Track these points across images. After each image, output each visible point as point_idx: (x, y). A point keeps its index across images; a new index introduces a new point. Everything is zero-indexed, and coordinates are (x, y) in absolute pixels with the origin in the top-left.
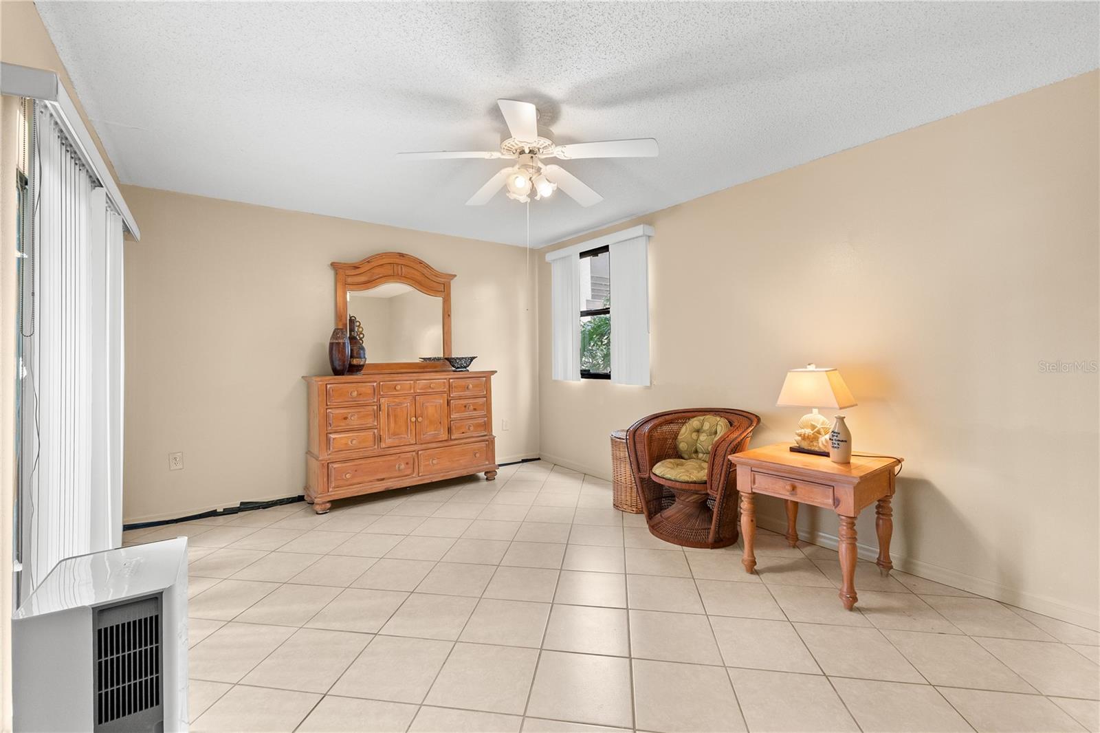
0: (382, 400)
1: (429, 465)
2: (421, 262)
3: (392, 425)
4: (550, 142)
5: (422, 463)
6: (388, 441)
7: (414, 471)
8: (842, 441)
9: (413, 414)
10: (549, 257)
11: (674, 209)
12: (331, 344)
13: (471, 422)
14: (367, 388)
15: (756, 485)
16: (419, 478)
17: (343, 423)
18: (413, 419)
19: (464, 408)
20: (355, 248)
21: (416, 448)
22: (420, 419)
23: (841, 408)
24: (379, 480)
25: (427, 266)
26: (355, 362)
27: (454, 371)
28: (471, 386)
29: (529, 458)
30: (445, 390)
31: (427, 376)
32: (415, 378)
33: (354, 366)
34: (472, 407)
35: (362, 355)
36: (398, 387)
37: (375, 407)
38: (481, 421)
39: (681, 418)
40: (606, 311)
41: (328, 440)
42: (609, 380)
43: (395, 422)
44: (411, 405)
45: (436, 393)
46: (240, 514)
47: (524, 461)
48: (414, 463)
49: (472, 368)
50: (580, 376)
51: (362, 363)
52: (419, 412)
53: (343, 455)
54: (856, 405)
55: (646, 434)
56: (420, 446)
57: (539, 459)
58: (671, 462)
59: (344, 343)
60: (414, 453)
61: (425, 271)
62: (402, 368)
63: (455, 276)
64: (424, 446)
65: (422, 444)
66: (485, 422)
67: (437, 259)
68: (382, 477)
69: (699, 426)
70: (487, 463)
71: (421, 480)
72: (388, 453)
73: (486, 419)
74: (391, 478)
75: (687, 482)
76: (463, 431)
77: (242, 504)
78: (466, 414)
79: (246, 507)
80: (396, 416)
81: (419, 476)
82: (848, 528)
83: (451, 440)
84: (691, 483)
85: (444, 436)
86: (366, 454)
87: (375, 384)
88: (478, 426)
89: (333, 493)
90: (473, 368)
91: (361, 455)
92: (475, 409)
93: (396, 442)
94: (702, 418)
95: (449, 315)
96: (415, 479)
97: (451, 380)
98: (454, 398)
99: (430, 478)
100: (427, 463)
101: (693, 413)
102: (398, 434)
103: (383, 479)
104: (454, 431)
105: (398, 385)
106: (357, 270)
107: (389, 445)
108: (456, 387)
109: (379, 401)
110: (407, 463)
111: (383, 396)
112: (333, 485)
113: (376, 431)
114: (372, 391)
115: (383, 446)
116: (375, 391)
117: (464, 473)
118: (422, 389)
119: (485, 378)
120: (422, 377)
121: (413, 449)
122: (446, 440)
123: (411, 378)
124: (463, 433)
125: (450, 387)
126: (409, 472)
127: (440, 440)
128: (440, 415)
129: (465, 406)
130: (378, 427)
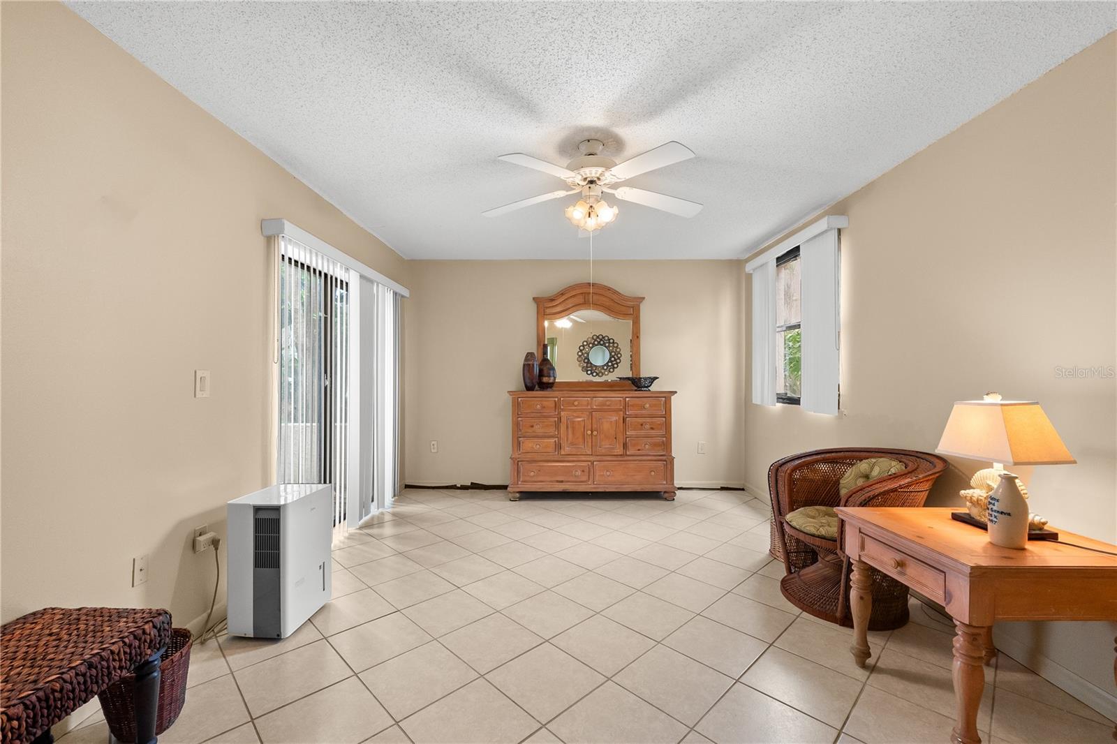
0: (562, 413)
1: (603, 475)
2: (609, 289)
3: (570, 436)
4: (603, 169)
5: (598, 473)
6: (566, 449)
7: (589, 478)
8: (1002, 513)
9: (590, 427)
10: (749, 268)
11: (868, 190)
12: (524, 365)
13: (649, 440)
14: (550, 403)
15: (865, 552)
16: (595, 486)
17: (530, 430)
18: (589, 432)
19: (640, 426)
20: (551, 283)
21: (592, 458)
22: (595, 433)
23: (1016, 464)
24: (558, 481)
25: (615, 292)
26: (545, 380)
27: (636, 390)
28: (647, 406)
29: (729, 486)
30: (621, 407)
31: (603, 394)
32: (592, 395)
33: (544, 383)
34: (648, 426)
35: (552, 375)
36: (576, 403)
37: (556, 419)
38: (659, 440)
39: (846, 458)
40: (798, 326)
41: (519, 443)
42: (798, 406)
43: (573, 433)
44: (588, 419)
45: (614, 411)
46: (470, 490)
47: (723, 489)
48: (590, 471)
49: (653, 388)
50: (776, 400)
51: (551, 381)
52: (595, 426)
53: (529, 456)
54: (1075, 462)
55: (788, 471)
56: (595, 457)
57: (743, 490)
58: (817, 510)
59: (533, 365)
60: (589, 463)
61: (614, 297)
62: (591, 386)
63: (644, 298)
64: (598, 458)
65: (598, 455)
66: (663, 442)
67: (626, 285)
68: (561, 480)
69: (868, 470)
70: (665, 482)
71: (594, 488)
72: (566, 459)
73: (664, 439)
74: (568, 482)
75: (813, 535)
76: (639, 448)
77: (472, 483)
78: (642, 433)
79: (475, 486)
80: (573, 428)
81: (594, 484)
82: (964, 641)
83: (627, 455)
84: (819, 537)
85: (620, 451)
86: (548, 458)
87: (556, 399)
88: (655, 445)
90: (655, 387)
91: (543, 458)
92: (652, 429)
93: (574, 451)
94: (874, 460)
95: (638, 337)
96: (590, 486)
97: (627, 399)
98: (630, 416)
99: (604, 487)
100: (602, 473)
101: (865, 454)
102: (575, 444)
103: (562, 482)
104: (630, 447)
105: (576, 400)
106: (553, 302)
107: (569, 453)
108: (632, 406)
109: (559, 413)
110: (583, 471)
111: (563, 410)
112: (521, 480)
113: (557, 439)
114: (554, 405)
115: (563, 453)
116: (556, 405)
117: (638, 488)
118: (598, 406)
119: (664, 399)
120: (598, 395)
121: (588, 459)
122: (621, 455)
123: (588, 396)
124: (639, 450)
125: (626, 406)
126: (584, 478)
127: (615, 454)
128: (615, 431)
129: (642, 425)
130: (559, 436)
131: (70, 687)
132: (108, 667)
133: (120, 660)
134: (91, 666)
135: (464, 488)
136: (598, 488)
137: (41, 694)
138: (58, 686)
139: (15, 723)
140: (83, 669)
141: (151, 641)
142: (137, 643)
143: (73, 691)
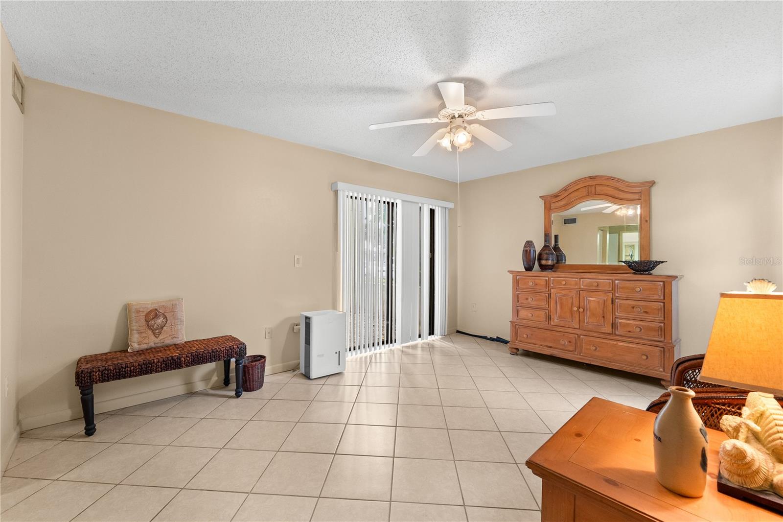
0: (552, 291)
1: (589, 349)
3: (559, 310)
5: (584, 346)
6: (556, 321)
7: (576, 350)
9: (577, 305)
12: (523, 251)
13: (642, 324)
14: (541, 281)
16: (580, 357)
17: (526, 302)
18: (575, 309)
19: (631, 309)
21: (579, 332)
22: (582, 310)
24: (547, 346)
25: (619, 180)
28: (640, 289)
30: (610, 289)
31: (592, 276)
32: (580, 277)
34: (642, 310)
36: (564, 283)
37: (547, 295)
38: (656, 325)
41: (518, 311)
43: (561, 308)
44: (575, 298)
45: (602, 292)
46: (495, 342)
48: (577, 343)
52: (582, 304)
53: (525, 322)
56: (582, 331)
59: (530, 250)
60: (577, 336)
63: (656, 182)
64: (585, 333)
65: (585, 330)
66: (661, 327)
68: (550, 345)
70: (661, 369)
72: (555, 329)
73: (663, 324)
74: (556, 348)
76: (630, 330)
77: (497, 337)
79: (499, 340)
80: (561, 304)
83: (615, 334)
85: (608, 329)
86: (539, 326)
87: (547, 278)
88: (649, 329)
89: (517, 344)
91: (536, 325)
92: (646, 312)
93: (562, 324)
96: (577, 356)
97: (617, 282)
98: (620, 298)
99: (589, 360)
100: (588, 347)
102: (564, 318)
103: (551, 347)
104: (619, 328)
105: (564, 280)
106: (558, 198)
107: (557, 324)
108: (622, 288)
109: (550, 290)
110: (570, 342)
111: (553, 288)
112: (518, 339)
113: (547, 311)
114: (545, 283)
115: (552, 323)
116: (547, 283)
117: (627, 369)
118: (586, 286)
119: (662, 283)
120: (585, 277)
121: (575, 332)
122: (609, 334)
123: (575, 276)
124: (629, 332)
125: (614, 288)
126: (571, 348)
127: (604, 332)
128: (603, 311)
129: (633, 308)
130: (549, 309)
131: (205, 355)
132: (219, 355)
133: (223, 354)
134: (213, 352)
135: (492, 339)
136: (584, 359)
137: (197, 354)
138: (201, 353)
139: (188, 358)
140: (210, 351)
141: (236, 352)
142: (230, 351)
143: (206, 357)
